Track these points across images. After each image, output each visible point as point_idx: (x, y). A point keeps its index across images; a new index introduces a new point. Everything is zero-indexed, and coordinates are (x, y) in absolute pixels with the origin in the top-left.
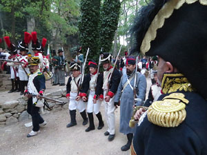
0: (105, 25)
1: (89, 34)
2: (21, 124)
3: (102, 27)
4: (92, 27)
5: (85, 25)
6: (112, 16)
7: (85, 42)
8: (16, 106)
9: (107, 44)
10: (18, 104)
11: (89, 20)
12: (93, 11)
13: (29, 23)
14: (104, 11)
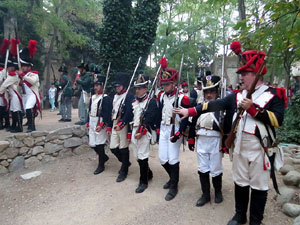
0: (138, 36)
1: (115, 46)
2: (14, 176)
3: (133, 38)
5: (110, 34)
6: (148, 24)
7: (108, 57)
8: (5, 149)
10: (8, 146)
12: (122, 15)
13: (7, 25)
14: (138, 16)
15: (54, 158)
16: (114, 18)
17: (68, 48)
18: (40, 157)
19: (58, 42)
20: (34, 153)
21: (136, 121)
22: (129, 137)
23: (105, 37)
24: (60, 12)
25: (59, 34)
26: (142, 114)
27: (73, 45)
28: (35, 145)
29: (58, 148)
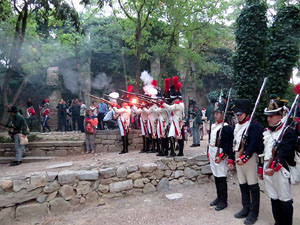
0: (277, 57)
1: (250, 71)
2: (161, 194)
3: (271, 60)
4: (255, 62)
5: (244, 60)
6: (289, 42)
7: (243, 84)
8: (154, 170)
9: (280, 84)
11: (250, 52)
12: (256, 39)
14: (274, 36)
15: (192, 183)
16: (248, 44)
17: (201, 76)
18: (181, 180)
19: (192, 72)
20: (176, 176)
21: (268, 154)
22: (260, 171)
23: (239, 64)
24: (193, 46)
25: (193, 66)
26: (274, 146)
27: (206, 74)
28: (177, 169)
29: (196, 173)
